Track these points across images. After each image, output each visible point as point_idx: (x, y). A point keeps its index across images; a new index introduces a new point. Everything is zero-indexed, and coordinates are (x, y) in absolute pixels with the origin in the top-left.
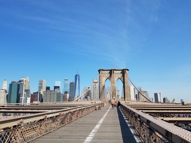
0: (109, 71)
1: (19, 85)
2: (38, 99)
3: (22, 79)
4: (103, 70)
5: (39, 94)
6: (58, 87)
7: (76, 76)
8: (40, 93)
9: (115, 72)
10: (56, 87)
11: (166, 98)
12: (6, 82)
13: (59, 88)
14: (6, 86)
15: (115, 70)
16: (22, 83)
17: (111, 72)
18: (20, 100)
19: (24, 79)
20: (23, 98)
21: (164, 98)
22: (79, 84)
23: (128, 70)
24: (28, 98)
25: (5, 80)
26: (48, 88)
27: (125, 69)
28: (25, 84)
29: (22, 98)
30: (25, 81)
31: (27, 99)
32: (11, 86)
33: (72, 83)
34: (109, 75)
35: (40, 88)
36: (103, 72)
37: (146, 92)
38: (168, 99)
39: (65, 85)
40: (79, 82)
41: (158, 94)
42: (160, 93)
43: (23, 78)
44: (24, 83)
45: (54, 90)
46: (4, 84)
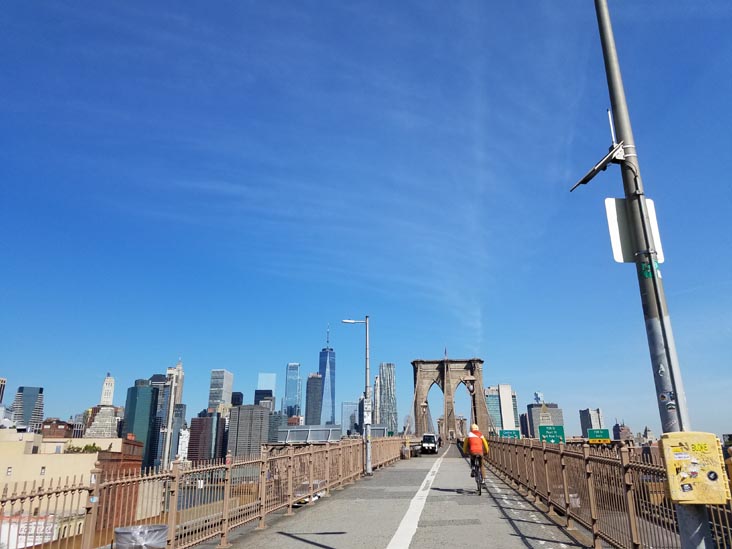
0: (437, 365)
1: (155, 391)
2: (211, 434)
3: (169, 372)
4: (423, 362)
5: (215, 418)
6: (268, 393)
7: (324, 354)
8: (219, 415)
9: (452, 366)
10: (262, 395)
11: (623, 426)
12: (111, 380)
13: (271, 395)
14: (111, 394)
15: (452, 362)
16: (168, 383)
17: (442, 366)
18: (161, 438)
19: (174, 372)
20: (169, 430)
21: (617, 425)
22: (333, 381)
23: (482, 362)
24: (183, 432)
25: (109, 375)
26: (237, 399)
27: (473, 361)
28: (176, 388)
29: (166, 430)
30: (177, 377)
31: (179, 434)
32: (133, 393)
33: (313, 378)
34: (437, 374)
35: (215, 396)
36: (423, 366)
37: (556, 406)
38: (628, 430)
39: (290, 386)
40: (333, 374)
41: (593, 413)
42: (598, 410)
43: (170, 368)
44: (174, 384)
45: (257, 402)
46: (106, 388)
